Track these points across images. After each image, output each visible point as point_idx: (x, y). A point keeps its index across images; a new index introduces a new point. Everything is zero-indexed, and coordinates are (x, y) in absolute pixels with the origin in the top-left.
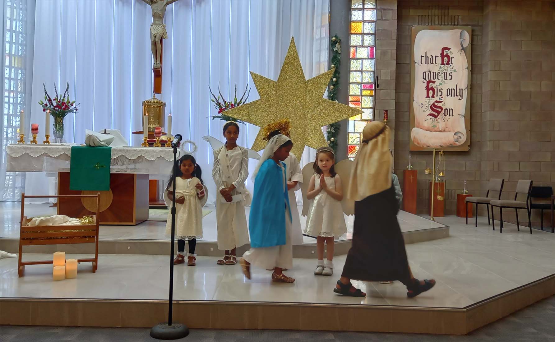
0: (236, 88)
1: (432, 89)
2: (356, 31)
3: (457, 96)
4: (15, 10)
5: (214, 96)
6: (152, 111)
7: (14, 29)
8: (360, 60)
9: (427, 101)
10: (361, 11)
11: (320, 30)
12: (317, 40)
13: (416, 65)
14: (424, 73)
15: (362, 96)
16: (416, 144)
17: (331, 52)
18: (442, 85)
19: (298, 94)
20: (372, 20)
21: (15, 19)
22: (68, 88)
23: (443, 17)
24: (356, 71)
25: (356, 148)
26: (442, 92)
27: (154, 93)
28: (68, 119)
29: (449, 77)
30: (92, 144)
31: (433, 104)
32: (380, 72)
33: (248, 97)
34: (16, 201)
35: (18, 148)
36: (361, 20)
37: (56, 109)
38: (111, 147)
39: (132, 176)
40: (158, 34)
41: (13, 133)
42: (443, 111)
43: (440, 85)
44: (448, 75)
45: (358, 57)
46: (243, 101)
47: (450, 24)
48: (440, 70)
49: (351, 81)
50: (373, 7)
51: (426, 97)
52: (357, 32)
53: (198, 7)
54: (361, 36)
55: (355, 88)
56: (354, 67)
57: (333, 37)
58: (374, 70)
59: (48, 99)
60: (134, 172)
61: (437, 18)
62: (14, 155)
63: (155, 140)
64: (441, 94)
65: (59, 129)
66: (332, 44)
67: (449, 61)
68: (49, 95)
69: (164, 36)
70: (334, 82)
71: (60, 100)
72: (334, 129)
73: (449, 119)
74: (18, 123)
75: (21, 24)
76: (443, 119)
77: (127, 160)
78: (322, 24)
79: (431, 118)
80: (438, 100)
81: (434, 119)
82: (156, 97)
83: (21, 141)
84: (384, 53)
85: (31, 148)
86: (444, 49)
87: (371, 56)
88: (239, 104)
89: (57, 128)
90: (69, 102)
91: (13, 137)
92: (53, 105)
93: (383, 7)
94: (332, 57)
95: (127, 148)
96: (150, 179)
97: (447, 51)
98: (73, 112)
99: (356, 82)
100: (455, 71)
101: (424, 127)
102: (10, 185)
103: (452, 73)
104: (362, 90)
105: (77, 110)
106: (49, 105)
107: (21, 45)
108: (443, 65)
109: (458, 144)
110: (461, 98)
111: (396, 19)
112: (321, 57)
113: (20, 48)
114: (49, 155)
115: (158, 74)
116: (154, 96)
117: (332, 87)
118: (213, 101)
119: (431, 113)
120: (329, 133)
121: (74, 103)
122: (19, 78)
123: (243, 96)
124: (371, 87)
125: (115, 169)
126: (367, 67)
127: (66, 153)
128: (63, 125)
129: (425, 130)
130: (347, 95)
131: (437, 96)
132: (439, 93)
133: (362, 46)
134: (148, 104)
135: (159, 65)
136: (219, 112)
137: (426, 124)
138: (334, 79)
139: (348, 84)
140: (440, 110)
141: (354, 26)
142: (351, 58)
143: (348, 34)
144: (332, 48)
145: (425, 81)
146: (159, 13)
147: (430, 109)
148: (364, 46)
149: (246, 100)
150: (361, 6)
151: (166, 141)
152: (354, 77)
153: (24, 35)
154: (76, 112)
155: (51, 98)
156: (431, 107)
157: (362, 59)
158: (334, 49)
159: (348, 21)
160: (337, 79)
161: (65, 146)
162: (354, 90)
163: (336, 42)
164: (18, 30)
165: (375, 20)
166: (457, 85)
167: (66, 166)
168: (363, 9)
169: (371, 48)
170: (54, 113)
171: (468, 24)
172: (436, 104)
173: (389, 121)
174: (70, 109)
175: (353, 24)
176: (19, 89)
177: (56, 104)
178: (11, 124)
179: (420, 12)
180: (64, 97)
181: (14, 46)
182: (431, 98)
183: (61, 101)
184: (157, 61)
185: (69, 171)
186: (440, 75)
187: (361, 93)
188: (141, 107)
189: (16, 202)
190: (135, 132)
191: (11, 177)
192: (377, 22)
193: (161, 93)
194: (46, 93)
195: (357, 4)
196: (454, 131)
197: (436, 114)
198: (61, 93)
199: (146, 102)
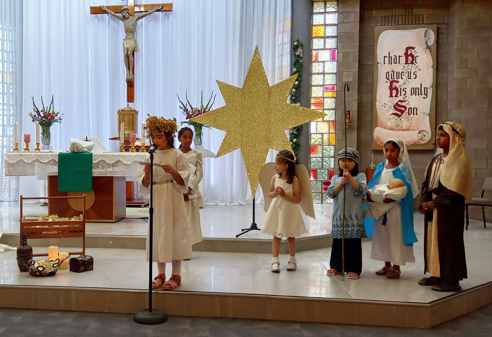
0: (202, 95)
1: (396, 89)
2: (317, 35)
3: (421, 94)
4: (5, 32)
5: (182, 103)
6: (126, 119)
7: (5, 49)
8: (322, 63)
9: (391, 101)
10: (323, 15)
11: (282, 35)
12: (279, 45)
13: (379, 65)
14: (388, 73)
15: (324, 98)
16: (379, 143)
17: (293, 57)
18: (406, 84)
19: (262, 100)
20: (334, 23)
21: (6, 40)
22: (53, 100)
23: (407, 17)
24: (318, 74)
25: (318, 148)
26: (405, 91)
27: (127, 102)
28: (54, 128)
29: (413, 76)
30: (76, 151)
31: (397, 104)
32: (343, 74)
33: (213, 103)
34: (12, 200)
35: (14, 155)
36: (323, 24)
37: (43, 119)
38: (92, 153)
39: (111, 178)
40: (130, 48)
41: (8, 141)
42: (407, 110)
43: (403, 85)
44: (412, 74)
45: (319, 60)
46: (209, 107)
47: (414, 23)
48: (404, 69)
49: (313, 84)
50: (335, 11)
51: (389, 97)
52: (319, 36)
53: (166, 20)
54: (323, 39)
55: (317, 90)
56: (316, 70)
57: (294, 42)
58: (336, 72)
59: (36, 110)
60: (113, 174)
61: (400, 17)
62: (11, 161)
63: (131, 145)
64: (405, 94)
65: (46, 137)
66: (294, 48)
67: (413, 60)
68: (37, 107)
69: (135, 49)
70: (296, 85)
71: (46, 111)
72: (296, 131)
73: (413, 118)
74: (11, 132)
75: (11, 44)
76: (407, 118)
77: (107, 165)
78: (284, 30)
79: (394, 118)
80: (402, 99)
81: (397, 118)
82: (129, 106)
83: (16, 149)
84: (346, 55)
85: (24, 155)
86: (407, 49)
87: (333, 58)
88: (205, 109)
89: (45, 137)
90: (54, 113)
91: (8, 145)
92: (40, 116)
93: (344, 10)
94: (294, 61)
95: (106, 154)
96: (126, 181)
97: (411, 51)
98: (58, 122)
99: (318, 84)
100: (419, 70)
101: (387, 126)
102: (6, 187)
103: (416, 72)
104: (324, 92)
105: (61, 119)
106: (37, 116)
107: (12, 63)
108: (407, 65)
109: (422, 142)
110: (425, 97)
111: (359, 21)
112: (283, 61)
113: (11, 66)
114: (40, 161)
115: (130, 84)
116: (128, 105)
117: (294, 90)
118: (181, 108)
119: (394, 112)
120: (291, 134)
121: (59, 113)
122: (11, 93)
123: (209, 102)
124: (333, 88)
125: (97, 172)
126: (329, 70)
127: (54, 159)
128: (49, 134)
129: (387, 129)
130: (309, 97)
131: (401, 95)
132: (403, 93)
133: (324, 49)
134: (123, 112)
135: (131, 76)
136: (187, 118)
137: (389, 124)
138: (297, 83)
139: (310, 86)
140: (403, 109)
141: (316, 30)
142: (313, 61)
143: (310, 38)
144: (294, 53)
145: (388, 81)
146: (130, 28)
147: (394, 109)
148: (326, 49)
149: (211, 106)
150: (323, 11)
151: (140, 147)
152: (316, 80)
153: (14, 54)
154: (60, 122)
155: (39, 110)
156: (394, 107)
157: (324, 62)
158: (296, 53)
159: (310, 26)
160: (299, 82)
161: (53, 152)
162: (316, 92)
163: (298, 47)
164: (8, 50)
165: (337, 23)
166: (421, 84)
167: (54, 170)
168: (325, 13)
169: (333, 51)
170: (41, 124)
171: (434, 22)
172: (399, 103)
173: (351, 122)
174: (55, 119)
175: (315, 28)
176: (11, 102)
177: (43, 115)
178: (6, 134)
179: (383, 13)
180: (50, 108)
181: (5, 64)
182: (394, 98)
183: (48, 112)
184: (129, 73)
185: (57, 175)
186: (404, 75)
187: (323, 94)
188: (117, 116)
189: (12, 202)
190: (112, 138)
191: (7, 180)
192: (339, 25)
193: (134, 102)
194: (34, 105)
195: (319, 8)
196: (418, 129)
197: (400, 113)
198: (47, 105)
199: (120, 110)
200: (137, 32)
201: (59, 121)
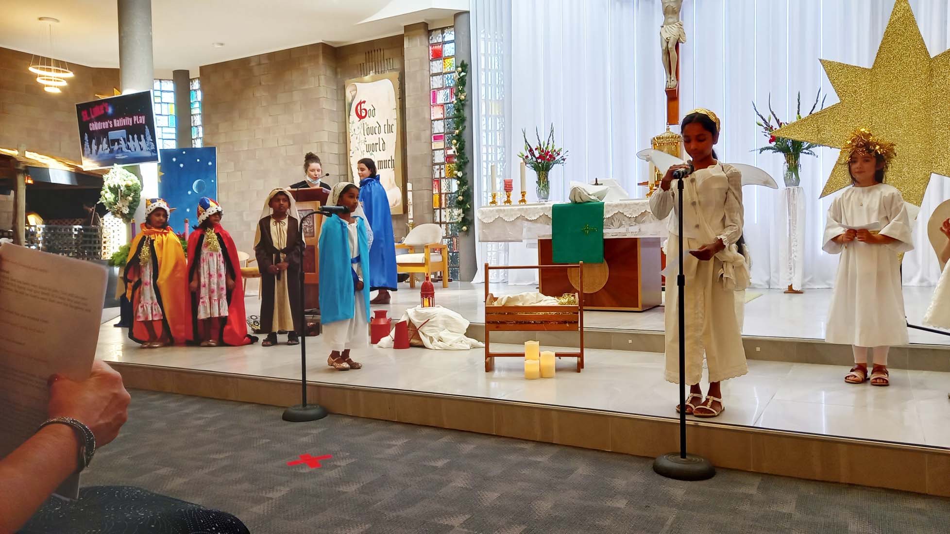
0: (799, 100)
4: (489, 42)
5: (762, 118)
7: (489, 67)
21: (489, 53)
22: (552, 131)
27: (667, 124)
28: (554, 173)
30: (579, 200)
37: (538, 161)
38: (604, 203)
39: (635, 240)
40: (672, 38)
59: (529, 149)
60: (637, 235)
62: (486, 220)
65: (543, 186)
68: (530, 145)
69: (680, 38)
71: (543, 149)
75: (497, 59)
77: (627, 219)
82: (670, 130)
85: (505, 210)
89: (541, 186)
90: (555, 151)
92: (534, 156)
95: (626, 202)
105: (564, 160)
106: (530, 157)
107: (498, 86)
113: (497, 90)
114: (526, 217)
115: (673, 96)
116: (668, 129)
118: (760, 125)
121: (561, 151)
122: (497, 129)
123: (812, 110)
125: (609, 233)
127: (547, 214)
128: (548, 182)
134: (659, 141)
135: (674, 83)
136: (770, 141)
146: (672, 7)
153: (501, 73)
154: (563, 163)
155: (532, 147)
164: (493, 67)
167: (546, 231)
170: (536, 168)
174: (556, 159)
176: (498, 142)
177: (539, 155)
180: (548, 144)
181: (489, 88)
183: (544, 149)
184: (671, 78)
185: (551, 238)
188: (649, 147)
190: (642, 182)
194: (526, 141)
198: (544, 139)
199: (655, 138)
200: (683, 9)
201: (561, 162)
